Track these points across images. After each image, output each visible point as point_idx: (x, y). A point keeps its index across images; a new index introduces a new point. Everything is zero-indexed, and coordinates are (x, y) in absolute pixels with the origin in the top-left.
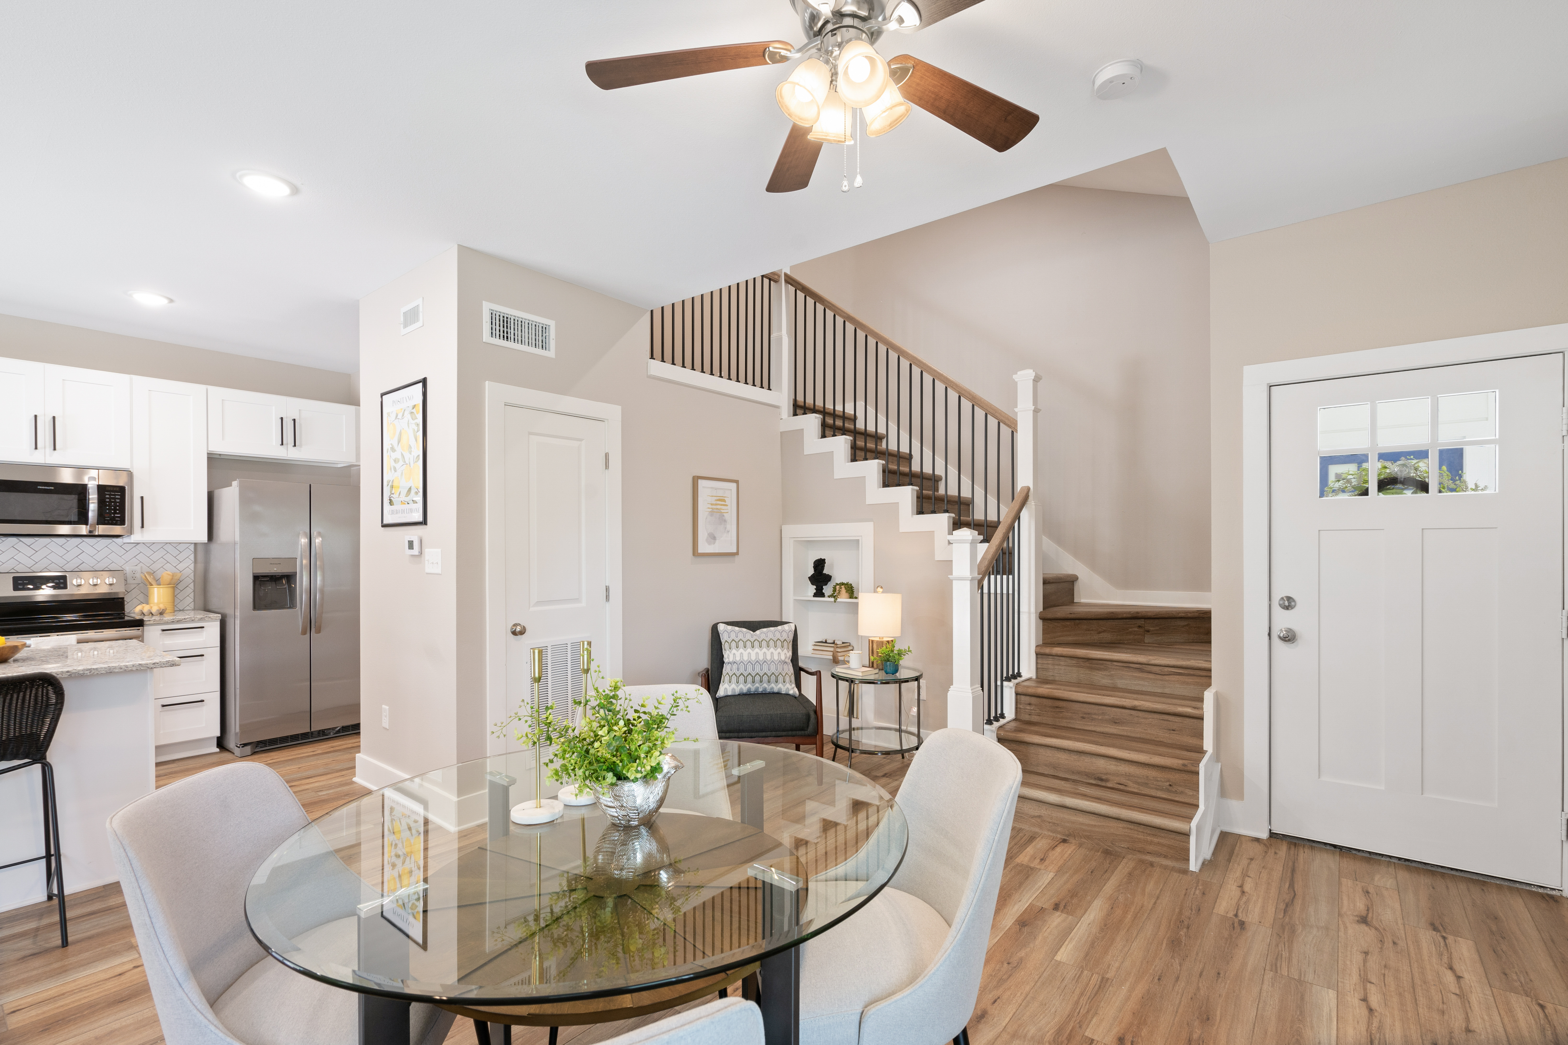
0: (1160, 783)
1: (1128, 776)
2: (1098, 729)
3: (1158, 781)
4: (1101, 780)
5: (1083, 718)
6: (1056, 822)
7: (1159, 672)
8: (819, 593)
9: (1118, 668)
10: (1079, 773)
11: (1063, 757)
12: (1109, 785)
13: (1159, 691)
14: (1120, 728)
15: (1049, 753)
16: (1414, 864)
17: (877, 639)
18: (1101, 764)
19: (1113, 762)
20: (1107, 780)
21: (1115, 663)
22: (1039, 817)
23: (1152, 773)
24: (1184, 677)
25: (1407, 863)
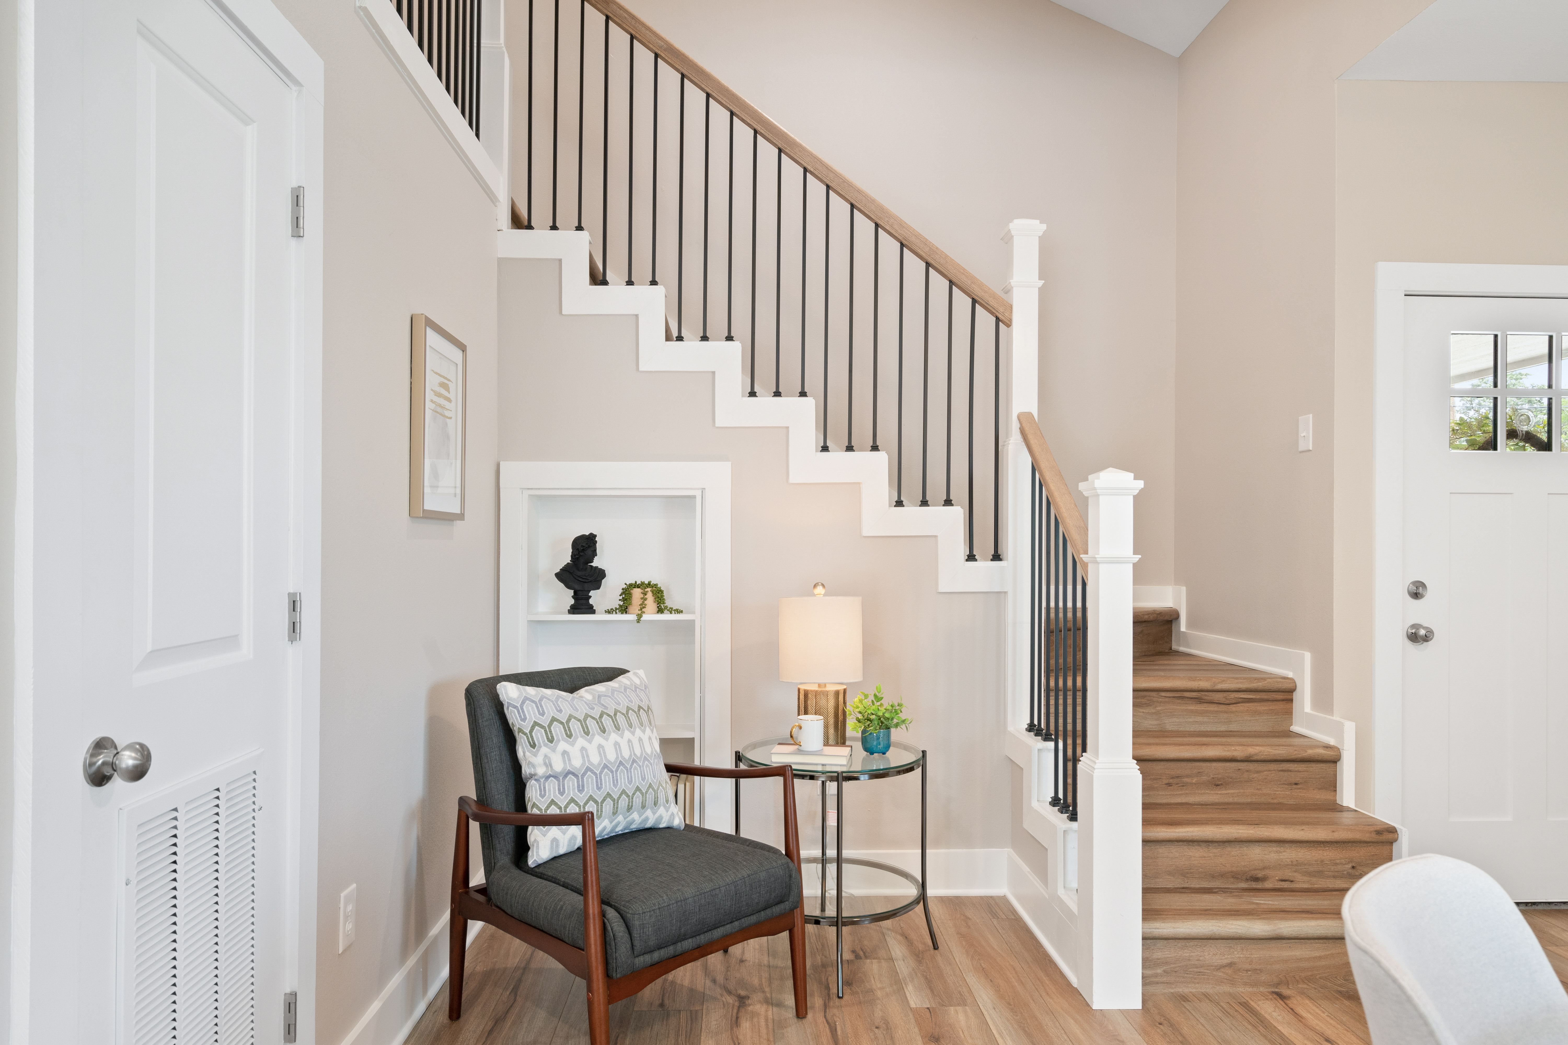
0: (1339, 868)
1: (1296, 865)
2: (1191, 799)
3: (1336, 864)
4: (1256, 879)
5: (1169, 785)
6: (1258, 967)
7: (1223, 700)
8: (581, 605)
9: (1167, 700)
10: (1222, 875)
11: (1196, 855)
12: (1268, 885)
13: (1223, 728)
14: (1224, 792)
15: (1175, 851)
16: (1540, 907)
17: (815, 688)
18: (1256, 854)
19: (1274, 848)
20: (1264, 879)
21: (1163, 694)
22: (1231, 965)
23: (1327, 854)
24: (1256, 704)
25: (1534, 907)
